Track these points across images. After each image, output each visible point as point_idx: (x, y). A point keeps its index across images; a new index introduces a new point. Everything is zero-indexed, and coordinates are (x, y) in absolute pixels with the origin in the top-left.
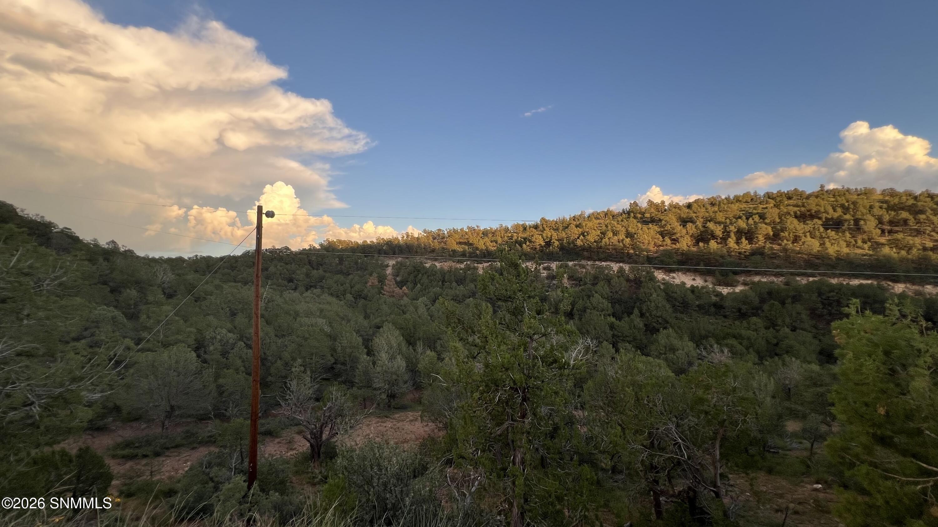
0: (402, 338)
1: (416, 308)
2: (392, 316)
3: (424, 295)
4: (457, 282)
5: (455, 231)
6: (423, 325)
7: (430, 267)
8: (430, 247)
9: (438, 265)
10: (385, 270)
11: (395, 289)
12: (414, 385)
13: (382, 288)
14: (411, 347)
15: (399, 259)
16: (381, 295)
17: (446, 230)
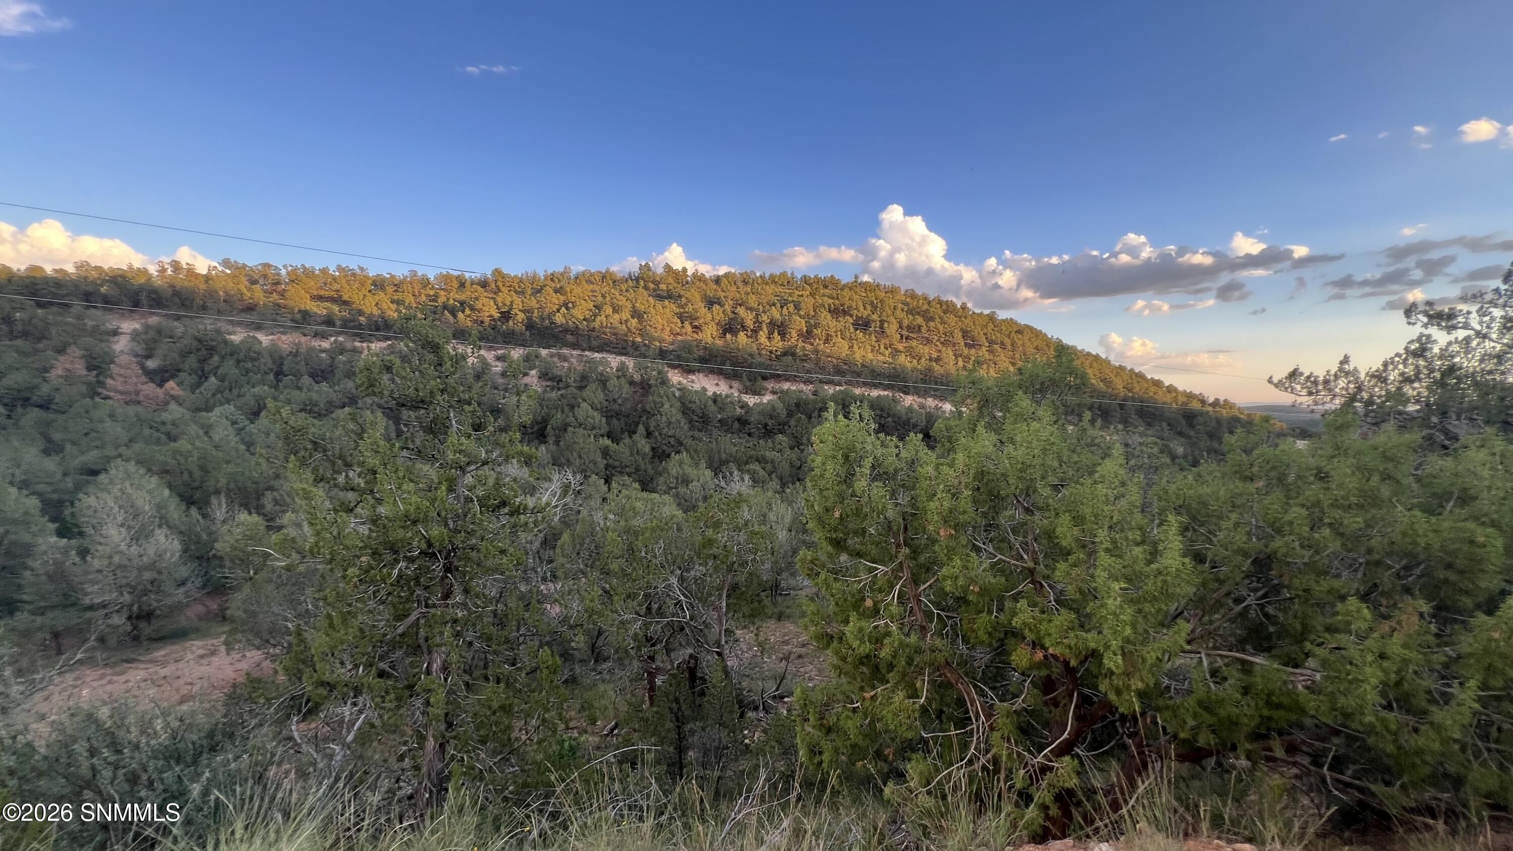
0: (167, 492)
1: (207, 430)
2: (137, 447)
3: (228, 401)
4: (312, 375)
5: (308, 273)
6: (228, 462)
7: (242, 342)
8: (242, 300)
9: (264, 339)
10: (108, 341)
11: (145, 387)
12: (204, 586)
13: (101, 384)
14: (194, 511)
15: (153, 320)
16: (97, 399)
17: (285, 267)
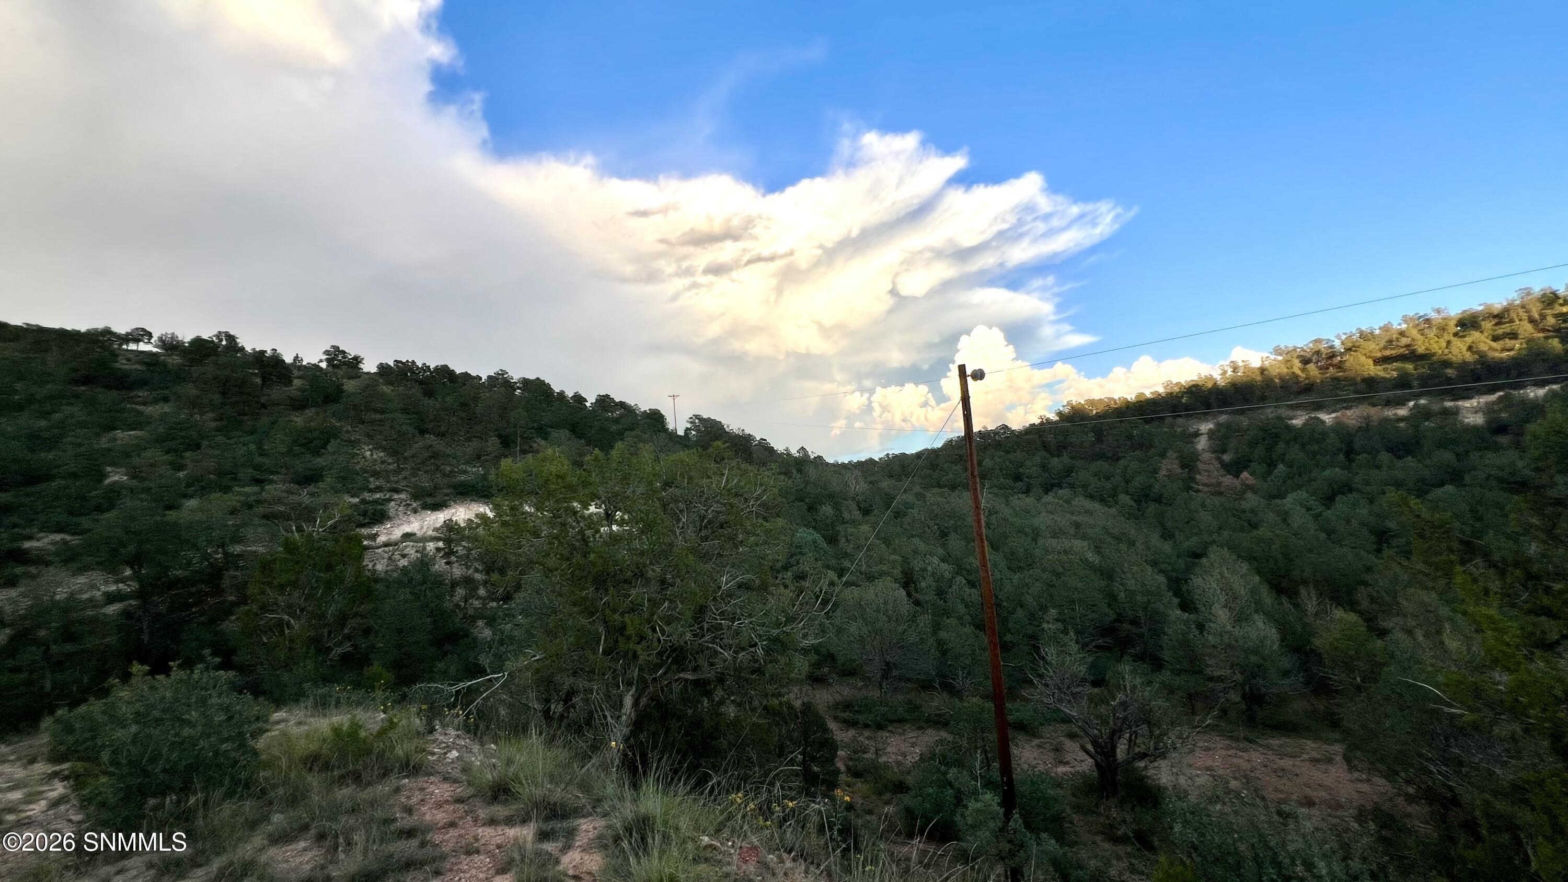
3: (1299, 487)
5: (1364, 336)
7: (1304, 425)
8: (1298, 383)
9: (1327, 418)
11: (1222, 479)
15: (1223, 418)
